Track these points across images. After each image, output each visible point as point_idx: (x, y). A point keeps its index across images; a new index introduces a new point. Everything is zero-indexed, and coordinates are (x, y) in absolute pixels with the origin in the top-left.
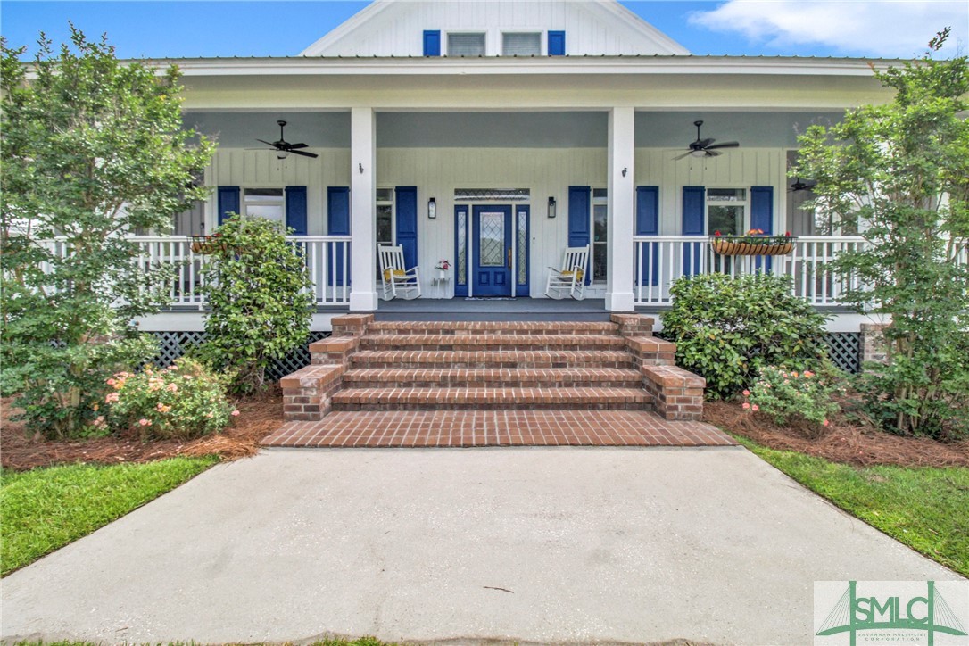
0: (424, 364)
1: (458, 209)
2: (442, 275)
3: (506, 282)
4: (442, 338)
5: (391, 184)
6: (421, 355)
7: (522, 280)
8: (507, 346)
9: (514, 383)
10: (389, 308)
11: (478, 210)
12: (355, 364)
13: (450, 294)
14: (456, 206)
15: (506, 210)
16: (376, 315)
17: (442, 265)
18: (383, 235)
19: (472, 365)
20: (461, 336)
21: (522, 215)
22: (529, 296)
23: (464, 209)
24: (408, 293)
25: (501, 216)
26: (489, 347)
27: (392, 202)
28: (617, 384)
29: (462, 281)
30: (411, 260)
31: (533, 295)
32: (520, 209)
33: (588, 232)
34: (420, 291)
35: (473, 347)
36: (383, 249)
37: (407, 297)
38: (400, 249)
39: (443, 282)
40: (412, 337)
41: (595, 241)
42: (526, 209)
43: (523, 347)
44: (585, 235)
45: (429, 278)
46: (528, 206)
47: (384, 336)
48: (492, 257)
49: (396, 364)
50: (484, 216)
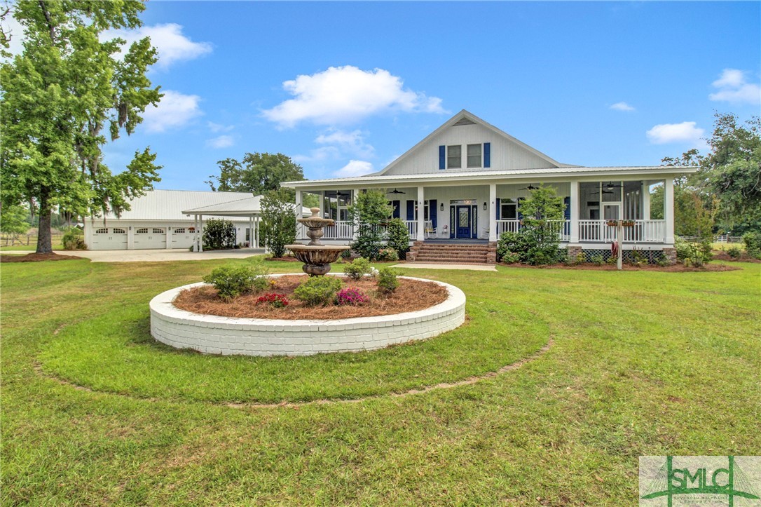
0: (436, 253)
1: (451, 207)
2: (445, 230)
3: (469, 233)
4: (441, 248)
5: (428, 199)
6: (435, 251)
7: (475, 233)
8: (457, 250)
9: (457, 257)
10: (427, 240)
11: (459, 207)
12: (419, 253)
13: (448, 237)
15: (469, 207)
16: (424, 242)
17: (446, 227)
18: (426, 217)
19: (448, 253)
20: (445, 247)
21: (475, 209)
23: (454, 207)
24: (433, 236)
25: (467, 209)
26: (453, 250)
27: (428, 205)
28: (481, 258)
29: (453, 232)
30: (434, 225)
31: (478, 238)
32: (474, 206)
34: (437, 236)
35: (449, 250)
36: (426, 222)
37: (433, 238)
38: (431, 221)
39: (446, 233)
40: (433, 247)
42: (476, 206)
43: (461, 250)
45: (441, 232)
47: (426, 247)
48: (464, 223)
49: (429, 253)
50: (461, 209)
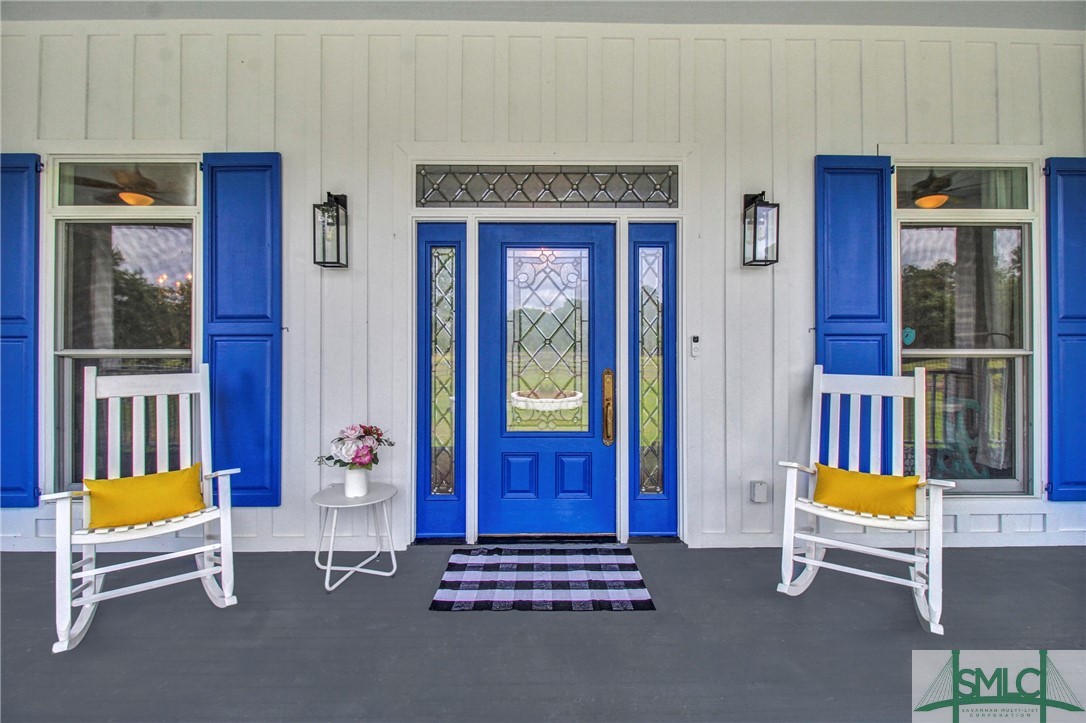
1: (431, 238)
11: (498, 240)
14: (423, 227)
15: (596, 240)
17: (347, 452)
21: (652, 257)
22: (675, 539)
23: (450, 234)
25: (577, 262)
32: (645, 235)
33: (883, 315)
41: (905, 346)
42: (664, 237)
44: (876, 327)
46: (672, 227)
50: (519, 262)
